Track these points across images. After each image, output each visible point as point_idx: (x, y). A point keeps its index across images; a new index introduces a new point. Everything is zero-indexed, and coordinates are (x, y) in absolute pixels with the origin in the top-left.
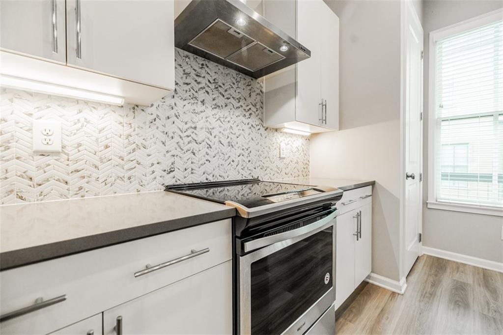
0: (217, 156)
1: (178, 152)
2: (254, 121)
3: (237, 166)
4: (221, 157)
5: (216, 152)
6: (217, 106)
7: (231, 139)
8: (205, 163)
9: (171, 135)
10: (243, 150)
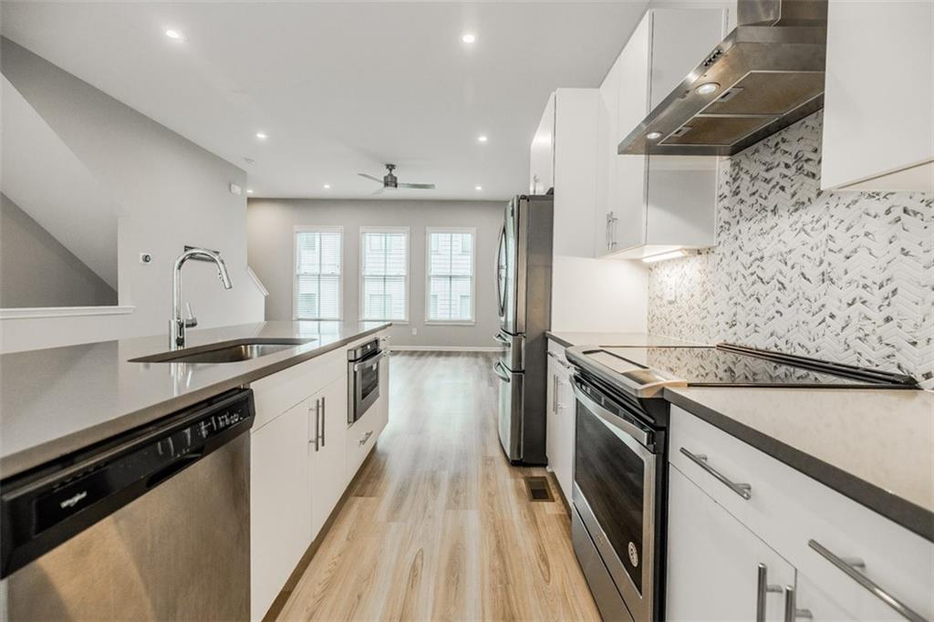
0: (796, 305)
1: (740, 298)
4: (804, 306)
5: (794, 295)
7: (830, 264)
8: (774, 317)
10: (865, 287)
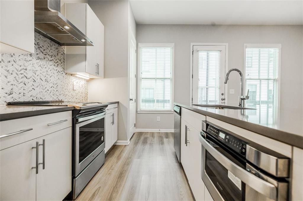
0: (39, 87)
1: (15, 83)
2: (60, 69)
3: (50, 93)
4: (41, 88)
5: (38, 84)
6: (39, 58)
7: (47, 77)
8: (32, 90)
9: (11, 72)
10: (54, 84)
